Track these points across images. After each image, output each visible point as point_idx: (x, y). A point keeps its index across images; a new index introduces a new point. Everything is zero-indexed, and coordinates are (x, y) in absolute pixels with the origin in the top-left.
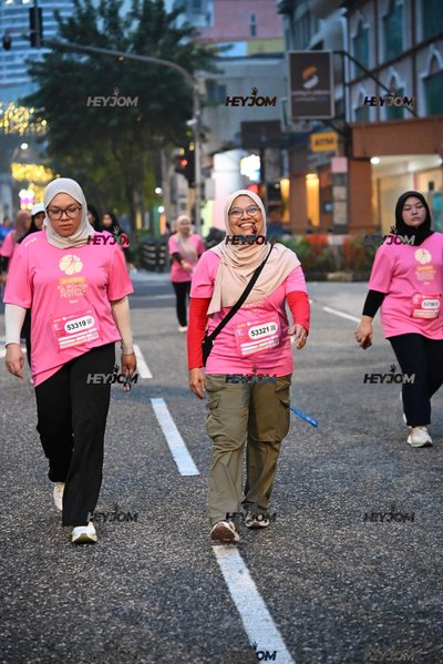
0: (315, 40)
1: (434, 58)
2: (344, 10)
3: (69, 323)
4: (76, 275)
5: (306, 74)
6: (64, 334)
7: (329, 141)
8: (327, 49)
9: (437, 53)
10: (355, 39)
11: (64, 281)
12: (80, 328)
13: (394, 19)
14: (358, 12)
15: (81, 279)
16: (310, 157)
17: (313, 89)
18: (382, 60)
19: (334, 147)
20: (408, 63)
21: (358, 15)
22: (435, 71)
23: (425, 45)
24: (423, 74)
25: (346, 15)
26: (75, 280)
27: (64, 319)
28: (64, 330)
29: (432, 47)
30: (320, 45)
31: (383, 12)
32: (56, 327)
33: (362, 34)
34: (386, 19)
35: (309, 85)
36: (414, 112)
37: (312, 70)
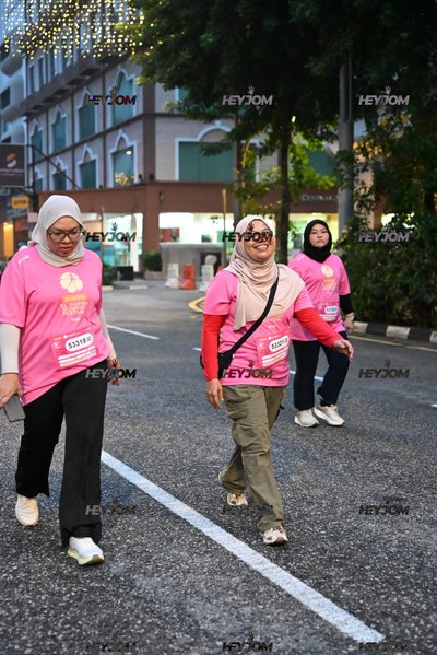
0: (4, 136)
1: (87, 153)
2: (25, 118)
3: (70, 341)
4: (77, 293)
5: (9, 158)
6: (64, 352)
7: (24, 202)
8: (13, 143)
9: (89, 150)
10: (32, 137)
11: (67, 299)
12: (81, 346)
13: (58, 127)
14: (35, 120)
15: (83, 297)
16: (9, 212)
17: (13, 168)
18: (51, 152)
19: (26, 206)
20: (69, 154)
21: (35, 122)
22: (87, 160)
23: (81, 143)
24: (80, 162)
25: (27, 121)
26: (78, 297)
27: (65, 337)
28: (65, 348)
29: (86, 145)
30: (8, 140)
31: (52, 121)
32: (56, 345)
33: (37, 134)
34: (54, 126)
35: (10, 165)
36: (73, 182)
37: (13, 156)
